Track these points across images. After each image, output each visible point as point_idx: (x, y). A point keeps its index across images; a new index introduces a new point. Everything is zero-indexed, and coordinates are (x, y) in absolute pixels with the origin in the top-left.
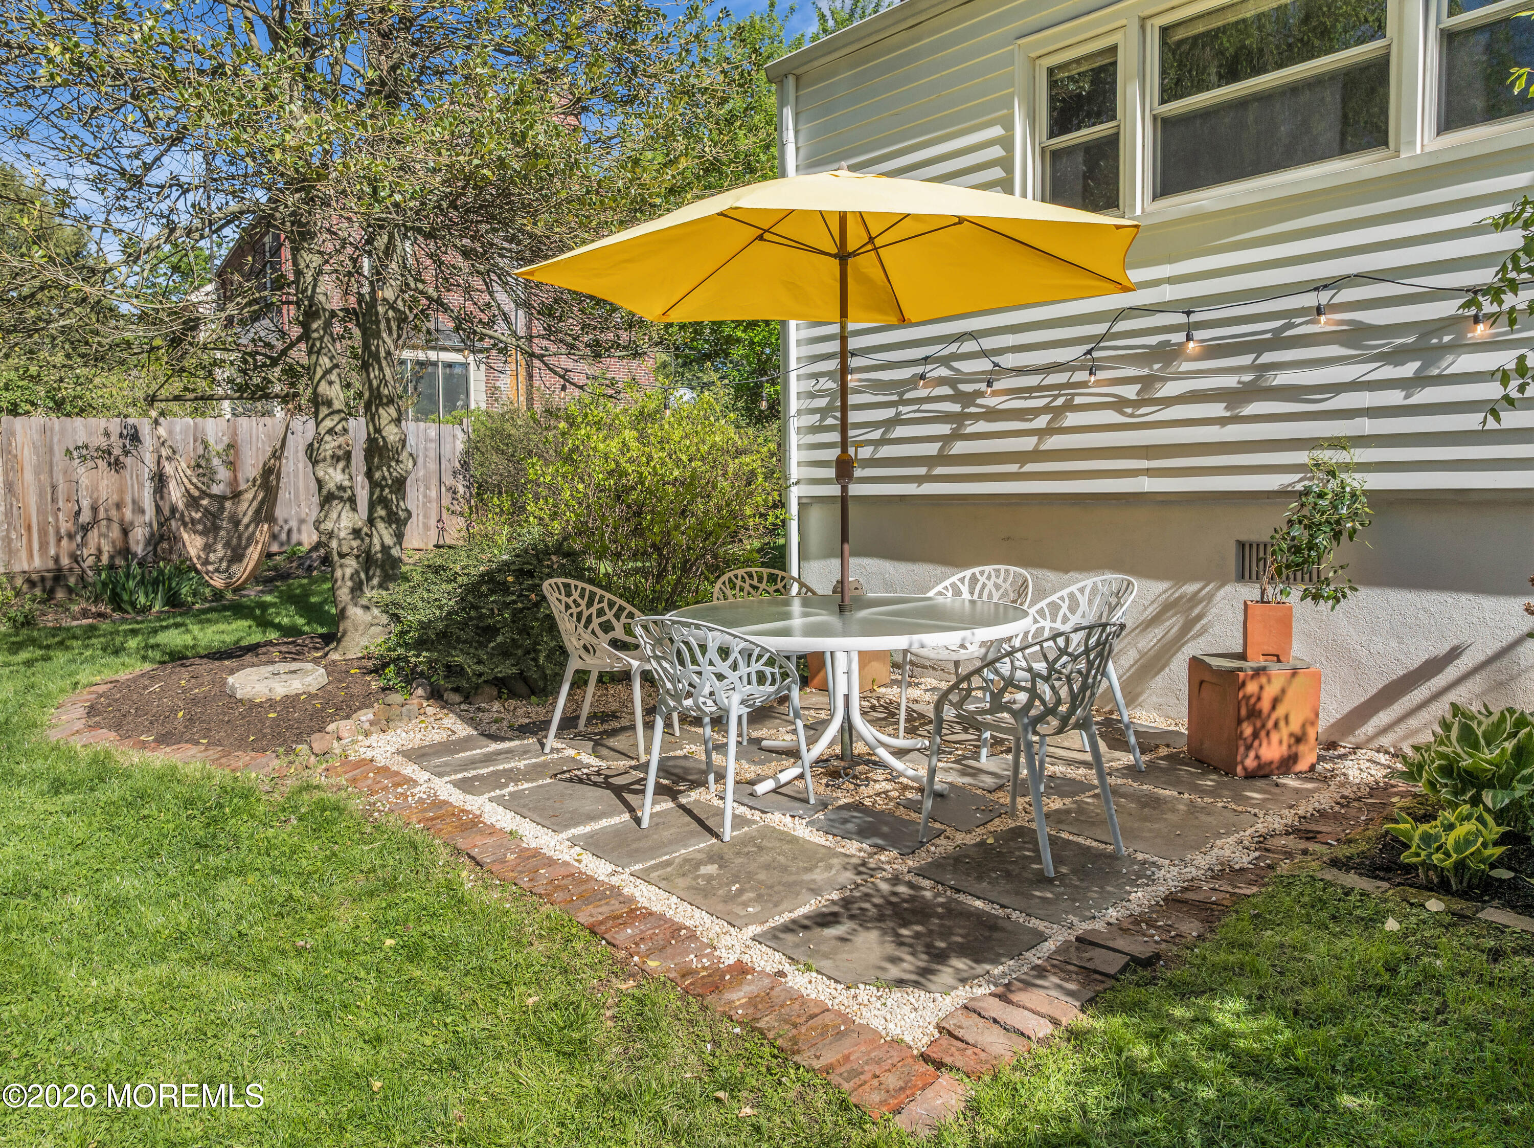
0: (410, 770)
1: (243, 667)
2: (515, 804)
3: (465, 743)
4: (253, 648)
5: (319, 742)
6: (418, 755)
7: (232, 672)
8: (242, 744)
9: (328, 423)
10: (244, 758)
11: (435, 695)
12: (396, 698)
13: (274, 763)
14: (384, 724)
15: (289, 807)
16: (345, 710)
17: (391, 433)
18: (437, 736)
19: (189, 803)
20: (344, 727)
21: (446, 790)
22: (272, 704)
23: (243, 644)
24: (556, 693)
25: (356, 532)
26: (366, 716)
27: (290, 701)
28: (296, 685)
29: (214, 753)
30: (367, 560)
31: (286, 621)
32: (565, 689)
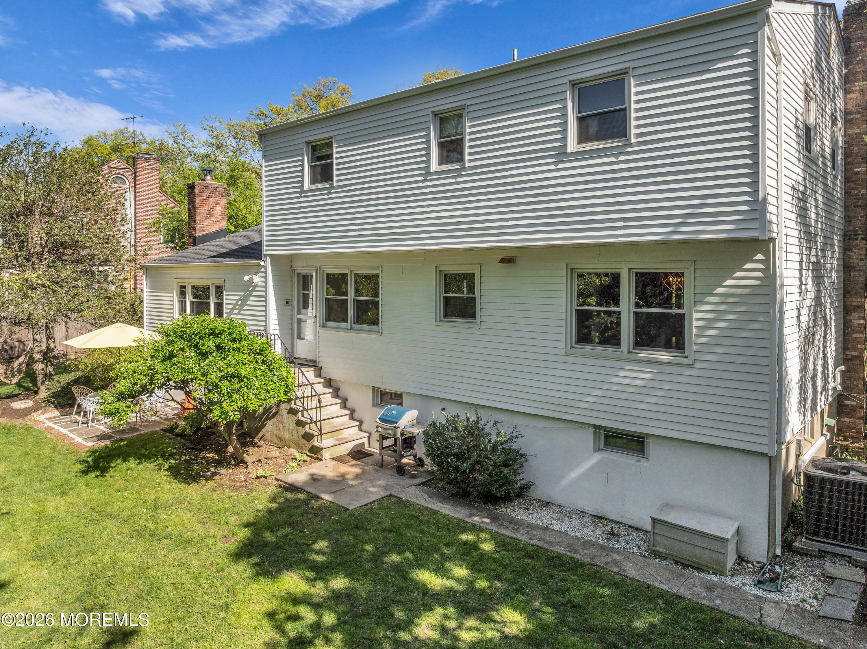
0: (47, 421)
1: (14, 401)
2: (61, 426)
3: (58, 417)
4: (16, 395)
5: (29, 417)
6: (48, 419)
7: (11, 402)
8: (14, 418)
9: (36, 344)
10: (14, 420)
11: (56, 407)
12: (47, 408)
13: (20, 421)
14: (43, 413)
15: (23, 427)
16: (36, 410)
17: (52, 345)
18: (54, 415)
19: (4, 428)
20: (35, 414)
21: (51, 424)
22: (20, 410)
23: (14, 393)
24: (74, 407)
25: (43, 369)
26: (40, 412)
27: (25, 409)
28: (26, 406)
29: (8, 419)
30: (45, 375)
31: (26, 385)
32: (76, 407)
